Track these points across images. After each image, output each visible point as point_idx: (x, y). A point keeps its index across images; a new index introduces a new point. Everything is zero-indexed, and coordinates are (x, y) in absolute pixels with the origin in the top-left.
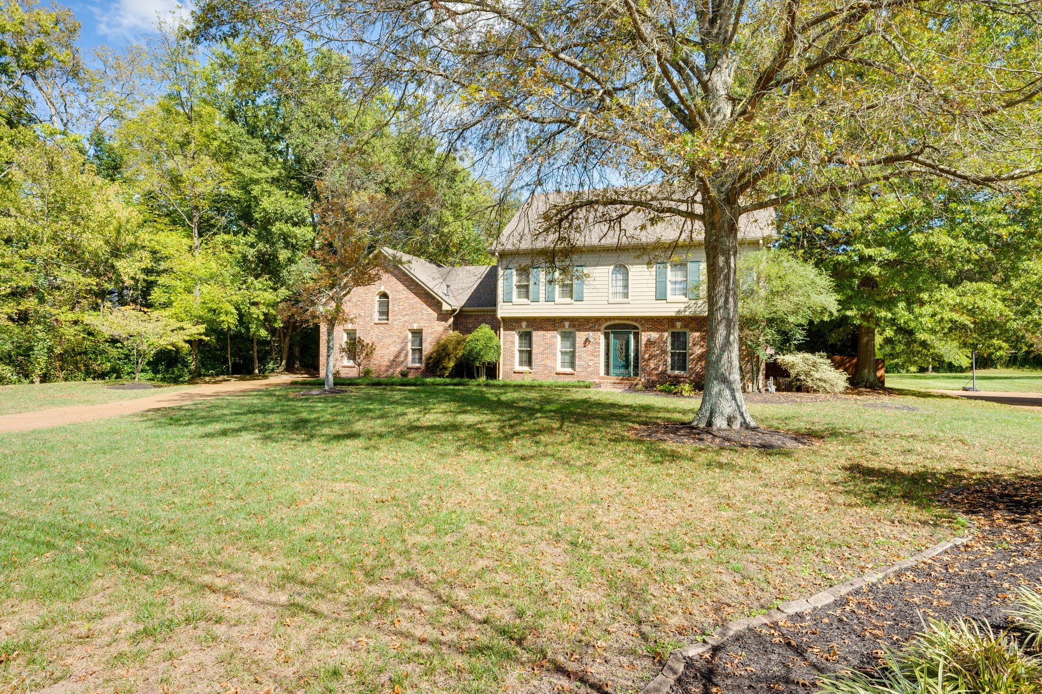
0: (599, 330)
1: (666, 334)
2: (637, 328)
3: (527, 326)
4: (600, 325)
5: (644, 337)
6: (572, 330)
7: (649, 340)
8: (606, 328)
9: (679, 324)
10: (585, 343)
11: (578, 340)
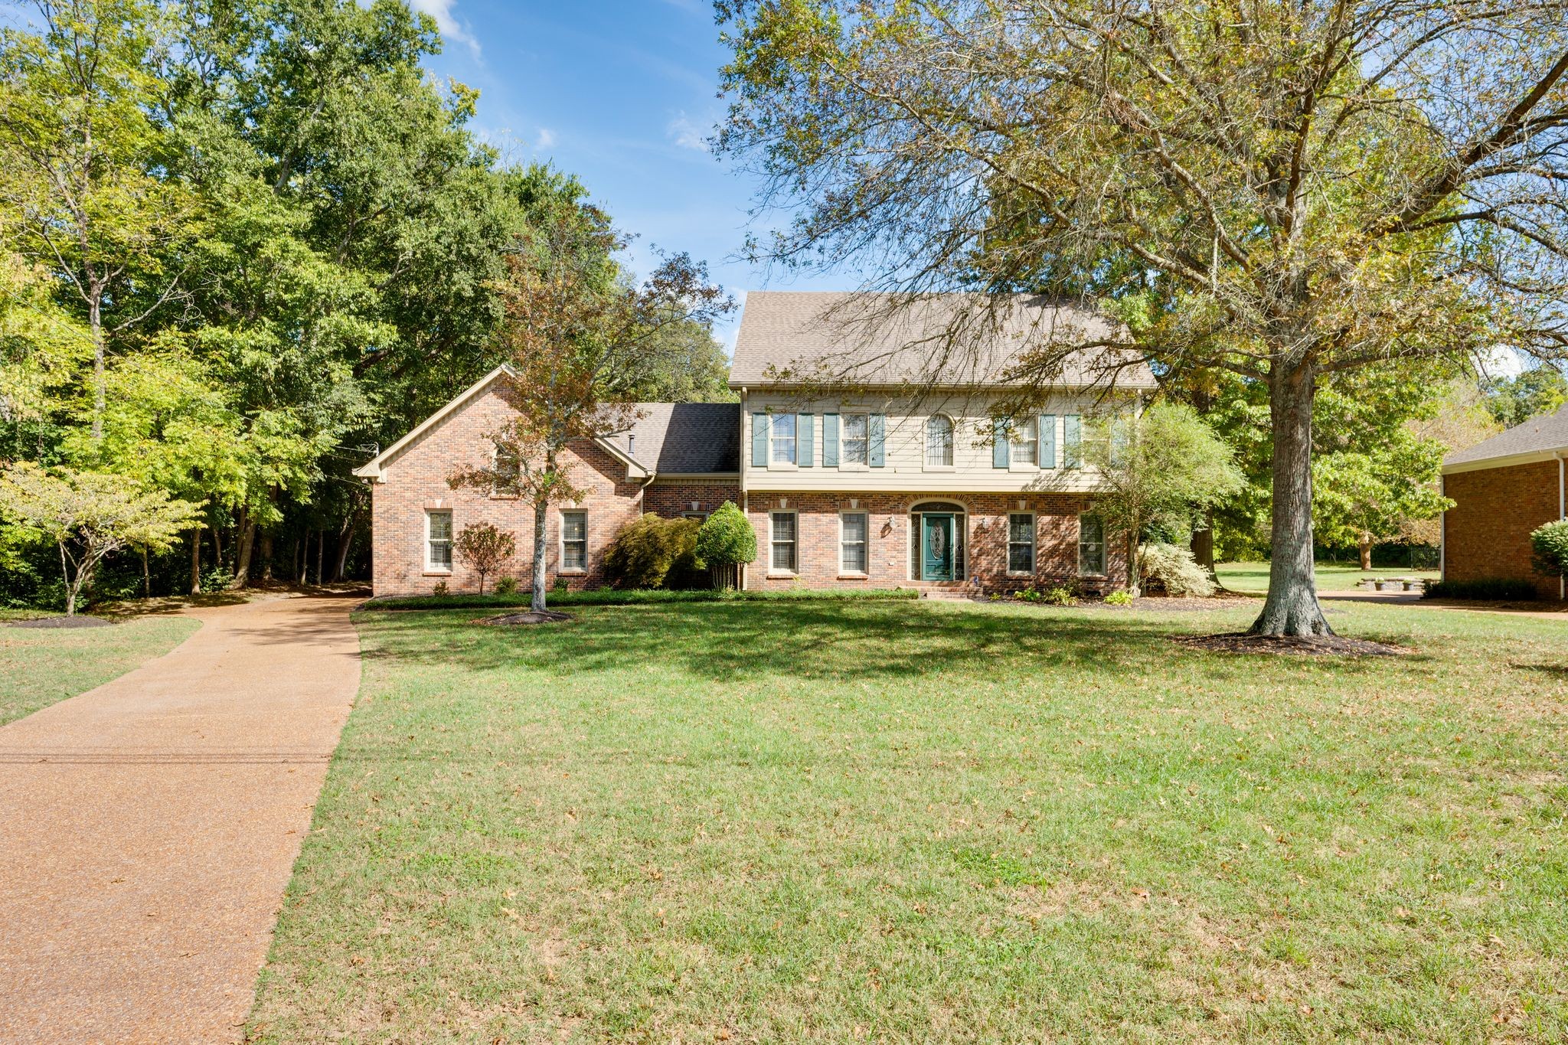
0: (904, 512)
1: (1004, 519)
2: (962, 510)
3: (789, 505)
4: (906, 504)
5: (973, 522)
6: (862, 511)
7: (980, 527)
8: (914, 509)
9: (1022, 504)
10: (883, 532)
11: (872, 526)
